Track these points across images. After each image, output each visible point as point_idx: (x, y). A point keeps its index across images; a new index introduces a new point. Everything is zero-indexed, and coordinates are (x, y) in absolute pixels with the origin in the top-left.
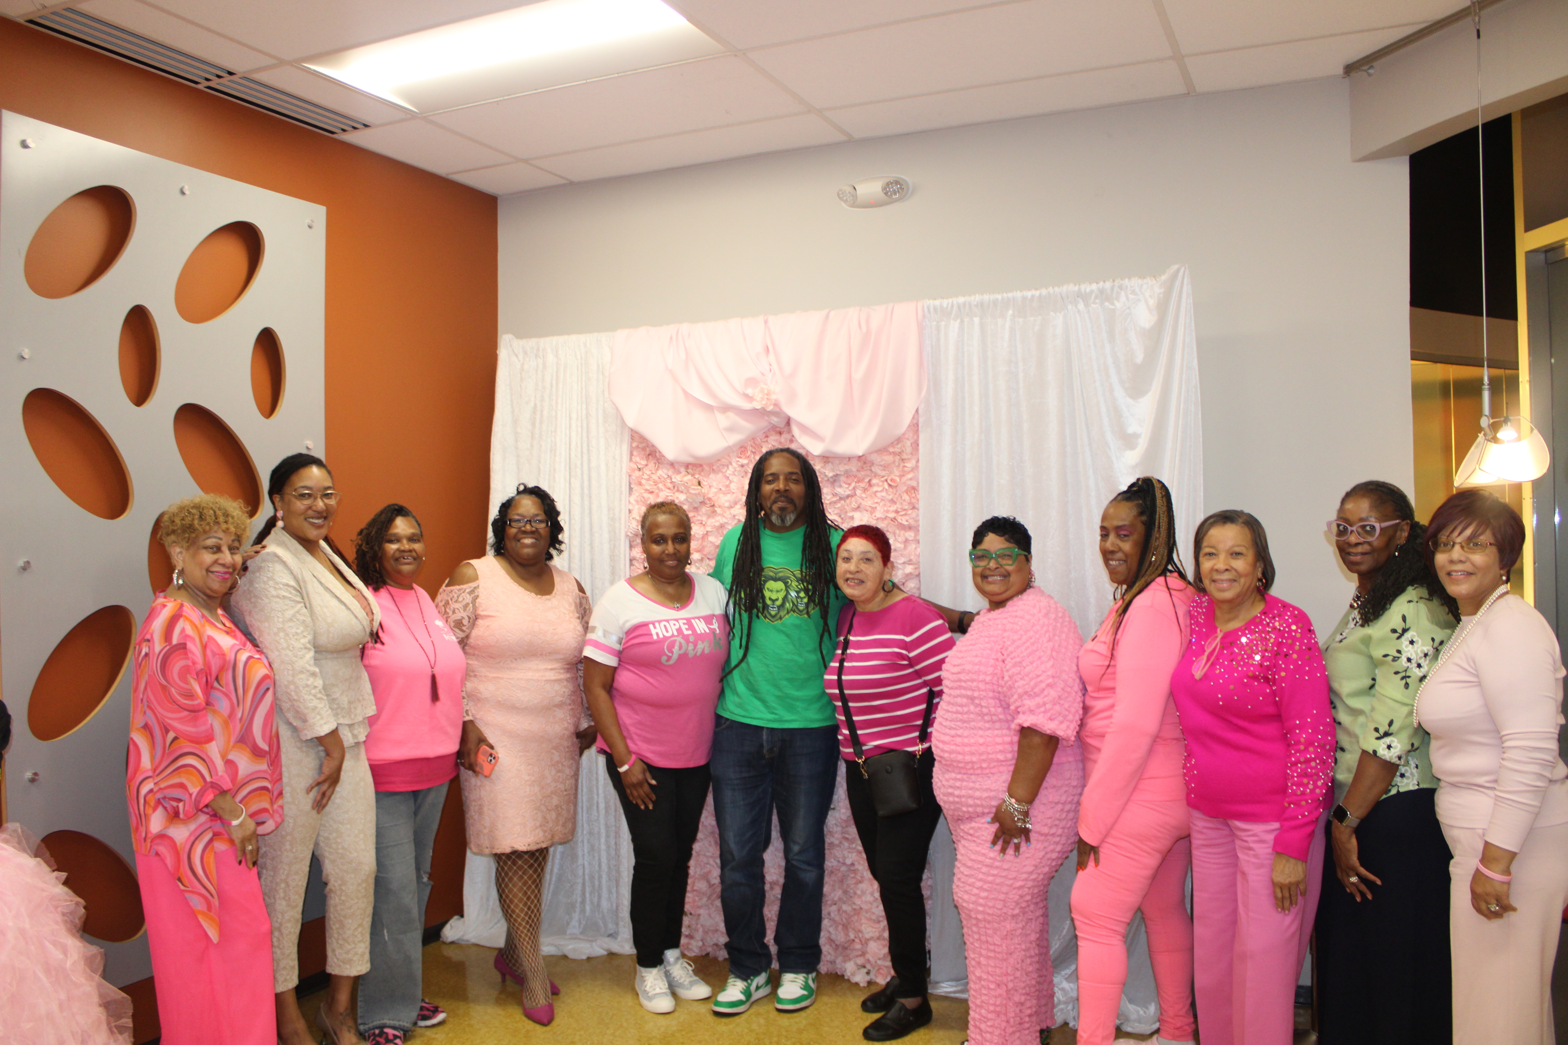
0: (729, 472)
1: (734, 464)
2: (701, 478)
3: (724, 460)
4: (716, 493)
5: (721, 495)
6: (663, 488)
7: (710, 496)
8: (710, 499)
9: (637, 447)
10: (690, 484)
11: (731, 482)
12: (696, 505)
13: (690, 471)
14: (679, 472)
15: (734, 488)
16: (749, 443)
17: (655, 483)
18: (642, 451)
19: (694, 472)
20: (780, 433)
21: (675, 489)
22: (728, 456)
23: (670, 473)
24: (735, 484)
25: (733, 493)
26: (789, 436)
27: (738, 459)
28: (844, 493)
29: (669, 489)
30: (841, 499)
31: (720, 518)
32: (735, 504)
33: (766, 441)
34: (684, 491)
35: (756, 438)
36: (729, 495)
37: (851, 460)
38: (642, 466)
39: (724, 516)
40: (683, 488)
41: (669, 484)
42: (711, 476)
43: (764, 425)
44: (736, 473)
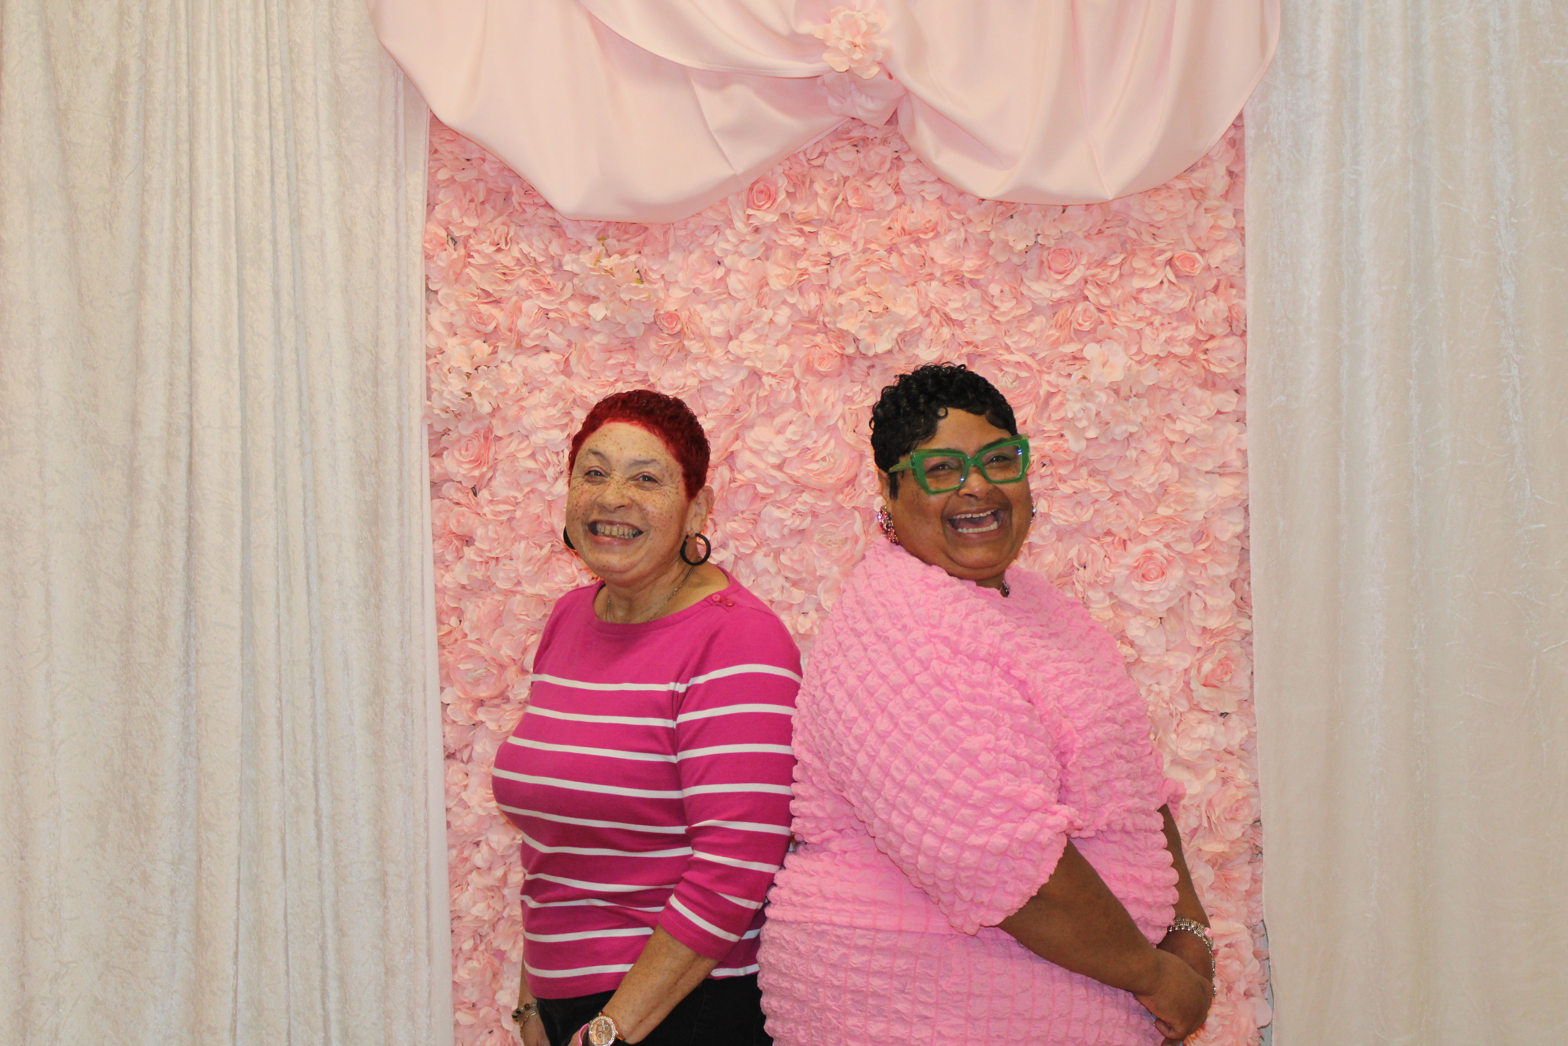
0: (721, 246)
1: (739, 225)
2: (644, 263)
3: (710, 214)
4: (684, 301)
5: (699, 307)
6: (533, 289)
7: (671, 307)
8: (673, 317)
9: (452, 180)
10: (618, 276)
11: (728, 271)
12: (632, 333)
13: (611, 242)
14: (578, 247)
15: (740, 287)
16: (779, 170)
17: (506, 275)
18: (466, 187)
19: (625, 245)
20: (860, 144)
21: (568, 293)
22: (724, 202)
23: (555, 249)
24: (741, 278)
25: (736, 300)
26: (887, 152)
27: (750, 212)
28: (1047, 294)
29: (547, 290)
30: (1036, 310)
31: (700, 365)
32: (740, 329)
33: (821, 166)
34: (602, 296)
35: (795, 156)
36: (723, 307)
37: (1068, 210)
38: (465, 233)
39: (709, 362)
40: (602, 288)
41: (549, 279)
42: (671, 257)
43: (828, 121)
44: (743, 248)
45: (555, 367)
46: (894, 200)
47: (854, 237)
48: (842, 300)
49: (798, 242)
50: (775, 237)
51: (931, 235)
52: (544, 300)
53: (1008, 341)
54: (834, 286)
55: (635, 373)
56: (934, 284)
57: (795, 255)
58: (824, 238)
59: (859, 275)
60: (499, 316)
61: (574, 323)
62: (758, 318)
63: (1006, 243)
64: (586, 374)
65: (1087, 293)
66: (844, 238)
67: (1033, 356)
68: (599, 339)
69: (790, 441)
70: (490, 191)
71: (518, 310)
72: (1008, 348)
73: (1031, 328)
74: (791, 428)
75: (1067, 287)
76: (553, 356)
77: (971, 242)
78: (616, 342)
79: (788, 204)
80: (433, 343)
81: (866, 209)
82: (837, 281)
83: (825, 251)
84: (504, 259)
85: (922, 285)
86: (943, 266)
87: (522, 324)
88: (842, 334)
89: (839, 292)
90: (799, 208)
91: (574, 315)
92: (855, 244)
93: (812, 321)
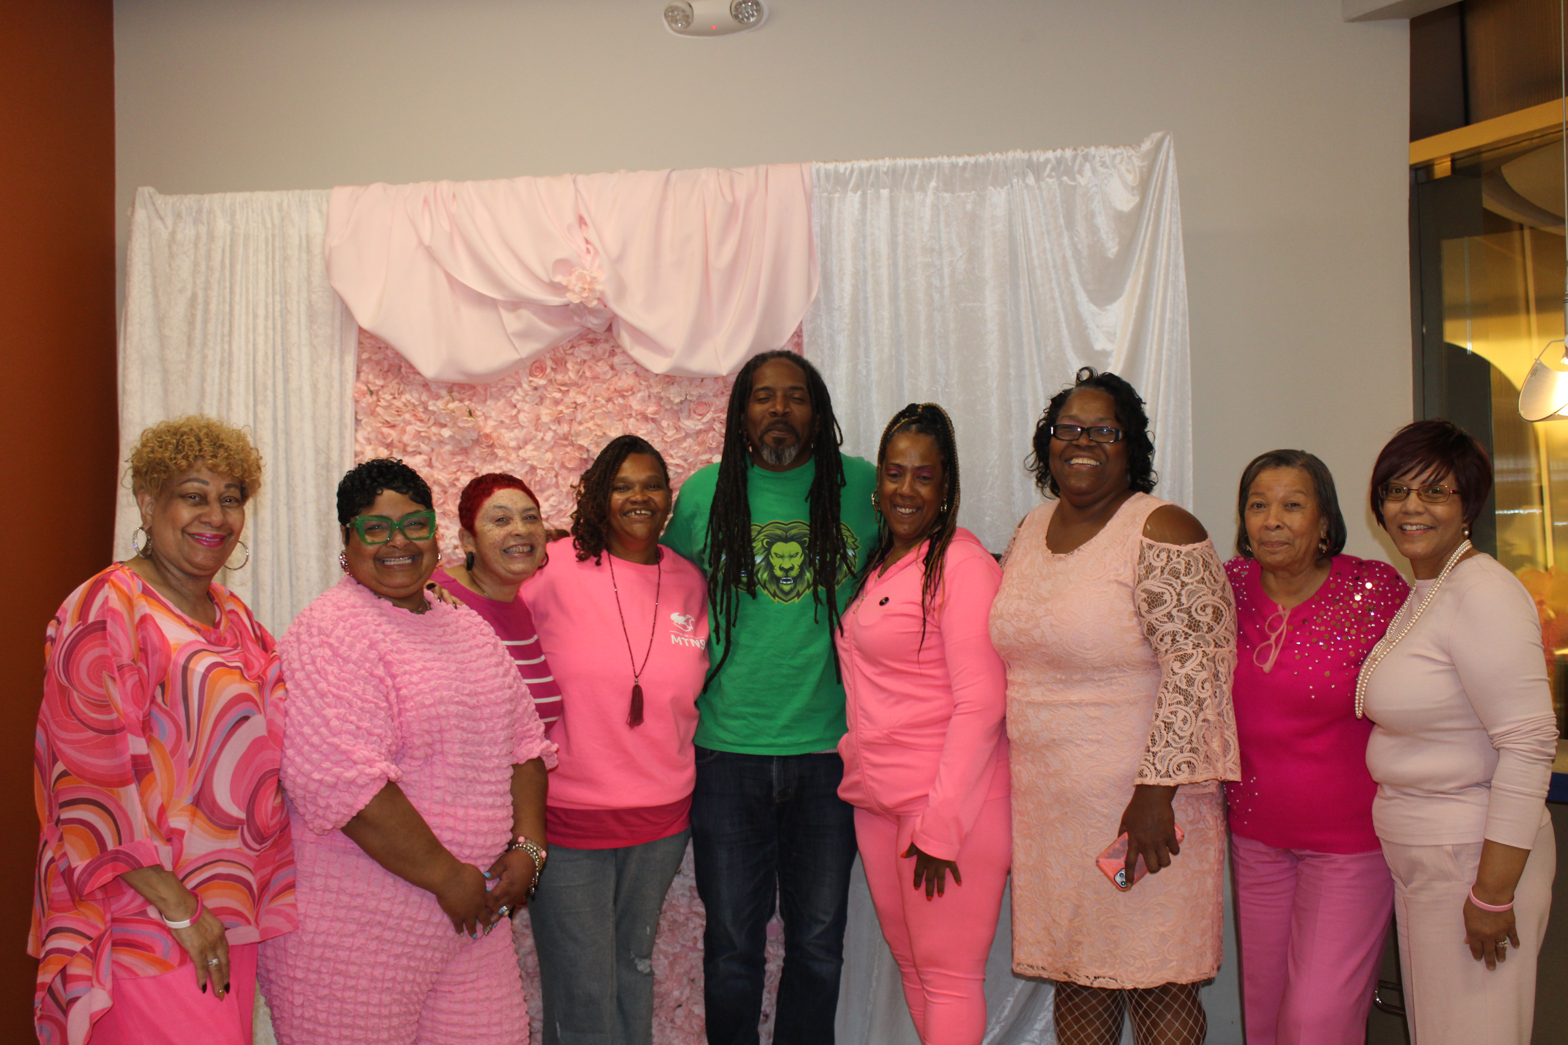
0: (515, 397)
1: (525, 386)
2: (473, 406)
3: (509, 380)
4: (495, 428)
5: (503, 431)
6: (412, 420)
7: (488, 430)
8: (487, 436)
9: (369, 359)
10: (458, 413)
11: (519, 412)
12: (465, 445)
13: (455, 394)
14: (438, 397)
15: (525, 420)
16: (548, 355)
17: (399, 412)
18: (378, 363)
19: (463, 396)
20: (593, 342)
21: (432, 422)
22: (517, 373)
23: (424, 398)
24: (526, 415)
25: (522, 427)
26: (607, 347)
27: (531, 379)
28: (693, 427)
29: (421, 421)
30: (687, 435)
31: (503, 463)
32: (526, 443)
33: (572, 354)
34: (449, 424)
35: (557, 348)
36: (516, 431)
37: (705, 381)
38: (376, 388)
39: (508, 461)
40: (448, 419)
41: (421, 414)
42: (488, 403)
43: (573, 329)
44: (527, 399)
45: (424, 463)
46: (611, 373)
47: (589, 393)
48: (581, 428)
49: (558, 395)
50: (545, 393)
51: (630, 393)
52: (418, 426)
53: (672, 452)
54: (578, 419)
55: (468, 467)
56: (632, 420)
57: (557, 402)
58: (572, 394)
59: (591, 414)
60: (393, 434)
61: (434, 439)
62: (535, 437)
63: (669, 398)
64: (441, 467)
65: (714, 426)
66: (584, 394)
67: (686, 460)
68: (448, 448)
69: (552, 506)
70: (390, 365)
71: (404, 431)
72: (671, 456)
73: (685, 445)
74: (553, 499)
75: (704, 423)
76: (424, 457)
77: (652, 397)
78: (457, 450)
79: (553, 374)
80: (358, 448)
81: (595, 378)
82: (579, 417)
83: (572, 401)
84: (397, 403)
85: (626, 420)
86: (636, 410)
87: (406, 438)
88: (581, 447)
89: (580, 423)
90: (559, 377)
91: (435, 434)
92: (589, 397)
93: (566, 439)
